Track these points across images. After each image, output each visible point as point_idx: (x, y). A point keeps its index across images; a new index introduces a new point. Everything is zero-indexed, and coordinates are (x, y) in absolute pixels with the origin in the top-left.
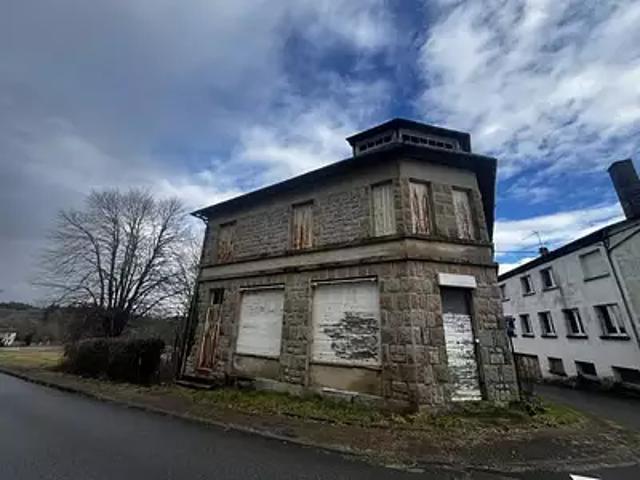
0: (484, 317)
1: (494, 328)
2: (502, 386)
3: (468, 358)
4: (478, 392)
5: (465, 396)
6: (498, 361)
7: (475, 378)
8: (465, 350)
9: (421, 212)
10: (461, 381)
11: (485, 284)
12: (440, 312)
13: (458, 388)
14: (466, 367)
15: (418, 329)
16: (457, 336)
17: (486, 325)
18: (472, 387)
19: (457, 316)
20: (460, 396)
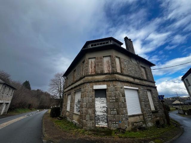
0: (110, 98)
1: (114, 102)
2: (115, 122)
3: (104, 112)
4: (107, 124)
5: (101, 125)
6: (114, 113)
7: (106, 119)
8: (103, 110)
9: (93, 67)
10: (100, 120)
11: (112, 87)
12: (94, 98)
13: (99, 122)
14: (103, 115)
15: (86, 103)
16: (100, 105)
17: (111, 101)
18: (104, 122)
19: (102, 98)
20: (99, 125)
